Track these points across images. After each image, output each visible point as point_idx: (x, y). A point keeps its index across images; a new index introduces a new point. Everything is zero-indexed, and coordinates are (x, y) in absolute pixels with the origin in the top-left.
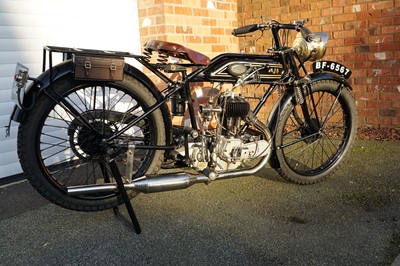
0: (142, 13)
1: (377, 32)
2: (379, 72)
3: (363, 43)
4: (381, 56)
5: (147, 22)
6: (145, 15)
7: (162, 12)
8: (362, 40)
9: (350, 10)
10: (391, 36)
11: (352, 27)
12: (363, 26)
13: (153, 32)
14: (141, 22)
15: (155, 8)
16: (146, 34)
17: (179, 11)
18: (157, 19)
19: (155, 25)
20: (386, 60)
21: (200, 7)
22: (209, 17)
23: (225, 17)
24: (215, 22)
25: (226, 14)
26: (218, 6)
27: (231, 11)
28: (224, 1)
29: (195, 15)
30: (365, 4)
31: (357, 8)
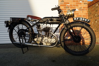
22: (76, 13)
23: (83, 12)
24: (78, 14)
25: (83, 11)
26: (80, 10)
27: (85, 11)
28: (82, 8)
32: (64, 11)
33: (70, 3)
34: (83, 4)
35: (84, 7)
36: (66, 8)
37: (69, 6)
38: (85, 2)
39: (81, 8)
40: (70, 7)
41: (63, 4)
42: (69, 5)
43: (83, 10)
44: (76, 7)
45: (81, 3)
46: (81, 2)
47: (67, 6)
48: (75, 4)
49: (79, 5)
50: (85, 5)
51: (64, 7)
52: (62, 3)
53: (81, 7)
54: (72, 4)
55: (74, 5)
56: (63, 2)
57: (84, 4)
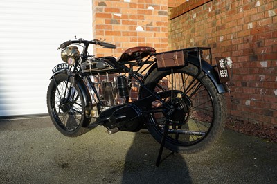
1: (262, 44)
2: (263, 77)
3: (254, 53)
4: (264, 64)
8: (253, 51)
9: (247, 27)
10: (270, 48)
11: (248, 40)
12: (254, 40)
17: (108, 33)
20: (267, 68)
21: (129, 31)
22: (137, 37)
23: (155, 36)
24: (143, 39)
25: (155, 34)
26: (148, 29)
27: (161, 32)
28: (154, 26)
29: (124, 35)
30: (255, 22)
31: (250, 26)
32: (104, 30)
33: (121, 10)
34: (157, 15)
35: (158, 23)
36: (112, 22)
37: (119, 17)
38: (160, 10)
39: (150, 24)
40: (121, 21)
41: (103, 12)
42: (120, 15)
43: (155, 29)
44: (137, 21)
45: (150, 12)
46: (150, 8)
47: (115, 17)
48: (136, 14)
49: (145, 16)
50: (161, 16)
51: (106, 22)
52: (101, 10)
53: (149, 22)
54: (128, 13)
55: (133, 17)
56: (104, 7)
57: (160, 13)
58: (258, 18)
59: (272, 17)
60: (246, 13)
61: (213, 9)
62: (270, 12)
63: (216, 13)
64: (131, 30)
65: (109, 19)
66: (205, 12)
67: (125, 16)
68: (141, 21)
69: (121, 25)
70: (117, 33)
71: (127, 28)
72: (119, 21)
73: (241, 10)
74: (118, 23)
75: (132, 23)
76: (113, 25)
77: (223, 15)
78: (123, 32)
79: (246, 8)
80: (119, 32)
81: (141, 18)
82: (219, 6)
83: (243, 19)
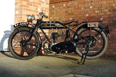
0: (16, 10)
5: (17, 12)
6: (17, 10)
7: (22, 10)
9: (85, 15)
11: (86, 21)
13: (19, 15)
14: (15, 12)
15: (20, 8)
16: (16, 16)
17: (27, 10)
18: (20, 11)
19: (19, 13)
21: (35, 10)
22: (38, 13)
27: (47, 12)
29: (33, 12)
30: (90, 14)
31: (87, 15)
32: (26, 8)
34: (45, 4)
35: (46, 8)
37: (32, 2)
38: (47, 2)
39: (43, 8)
40: (32, 5)
42: (32, 1)
43: (44, 11)
44: (38, 5)
45: (43, 2)
47: (30, 2)
49: (41, 4)
50: (47, 5)
54: (35, 1)
55: (37, 3)
57: (47, 3)
58: (91, 13)
59: (97, 13)
60: (85, 10)
61: (66, 5)
62: (96, 11)
63: (68, 7)
64: (36, 9)
65: (28, 3)
66: (61, 6)
67: (34, 3)
68: (40, 6)
69: (32, 7)
70: (30, 10)
71: (34, 9)
72: (32, 4)
73: (83, 8)
74: (31, 5)
75: (36, 6)
76: (29, 6)
77: (73, 9)
78: (33, 10)
79: (85, 8)
80: (31, 10)
81: (40, 4)
82: (70, 5)
83: (83, 12)
